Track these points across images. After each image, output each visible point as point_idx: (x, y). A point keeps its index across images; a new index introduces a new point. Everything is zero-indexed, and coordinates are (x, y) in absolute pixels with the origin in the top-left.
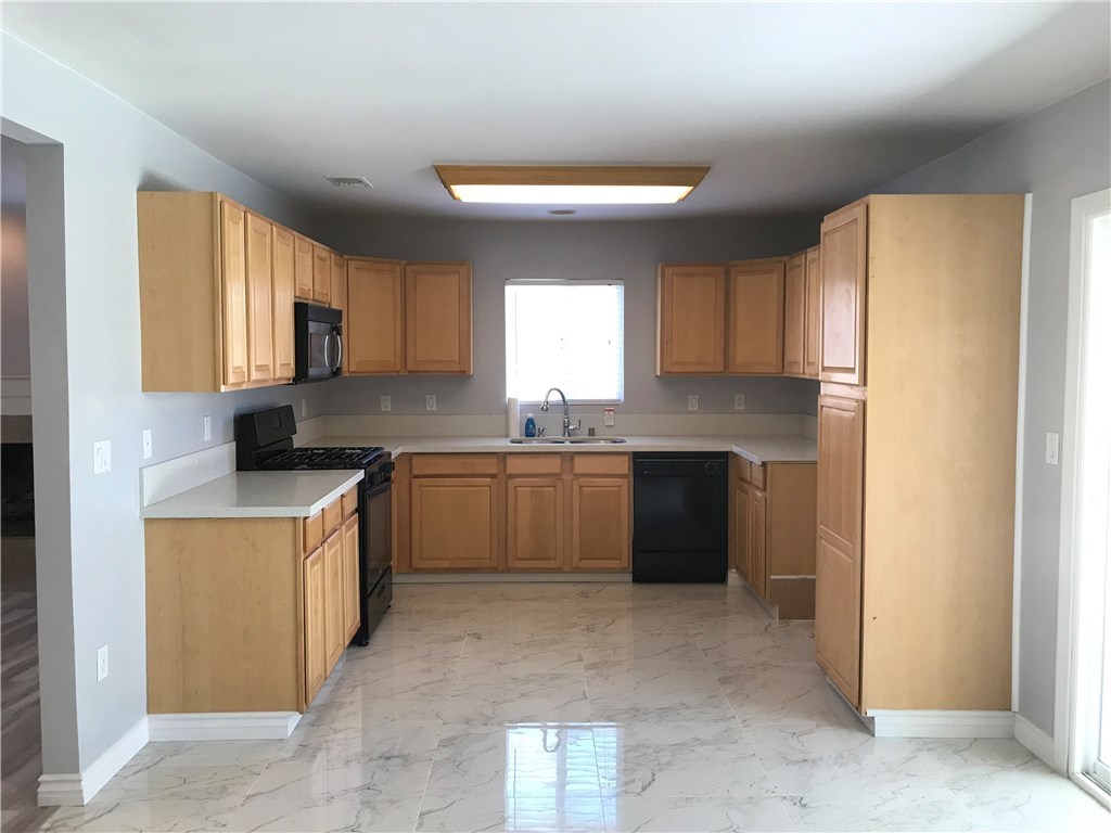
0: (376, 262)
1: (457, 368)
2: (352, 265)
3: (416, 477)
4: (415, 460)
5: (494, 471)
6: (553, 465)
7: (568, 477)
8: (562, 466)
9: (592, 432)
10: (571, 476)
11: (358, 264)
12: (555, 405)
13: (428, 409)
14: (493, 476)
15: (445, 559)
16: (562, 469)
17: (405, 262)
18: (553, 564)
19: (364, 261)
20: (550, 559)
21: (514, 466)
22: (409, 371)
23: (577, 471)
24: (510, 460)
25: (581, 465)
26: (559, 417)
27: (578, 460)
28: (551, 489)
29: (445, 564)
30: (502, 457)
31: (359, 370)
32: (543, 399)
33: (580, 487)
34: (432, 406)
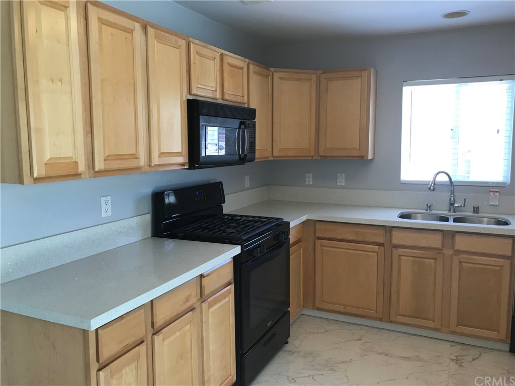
0: (296, 73)
1: (356, 153)
2: (277, 76)
3: (319, 238)
4: (318, 226)
5: (381, 240)
6: (435, 241)
7: (448, 252)
8: (443, 242)
9: (476, 210)
10: (451, 252)
11: (282, 75)
12: (443, 185)
13: (339, 184)
14: (380, 245)
15: (341, 305)
16: (443, 245)
17: (321, 72)
18: (431, 324)
19: (286, 72)
20: (428, 319)
21: (398, 238)
22: (321, 156)
23: (457, 248)
24: (395, 233)
25: (461, 243)
26: (446, 196)
27: (458, 238)
28: (432, 261)
29: (340, 308)
30: (388, 229)
31: (281, 155)
32: (431, 179)
33: (460, 262)
34: (341, 182)
